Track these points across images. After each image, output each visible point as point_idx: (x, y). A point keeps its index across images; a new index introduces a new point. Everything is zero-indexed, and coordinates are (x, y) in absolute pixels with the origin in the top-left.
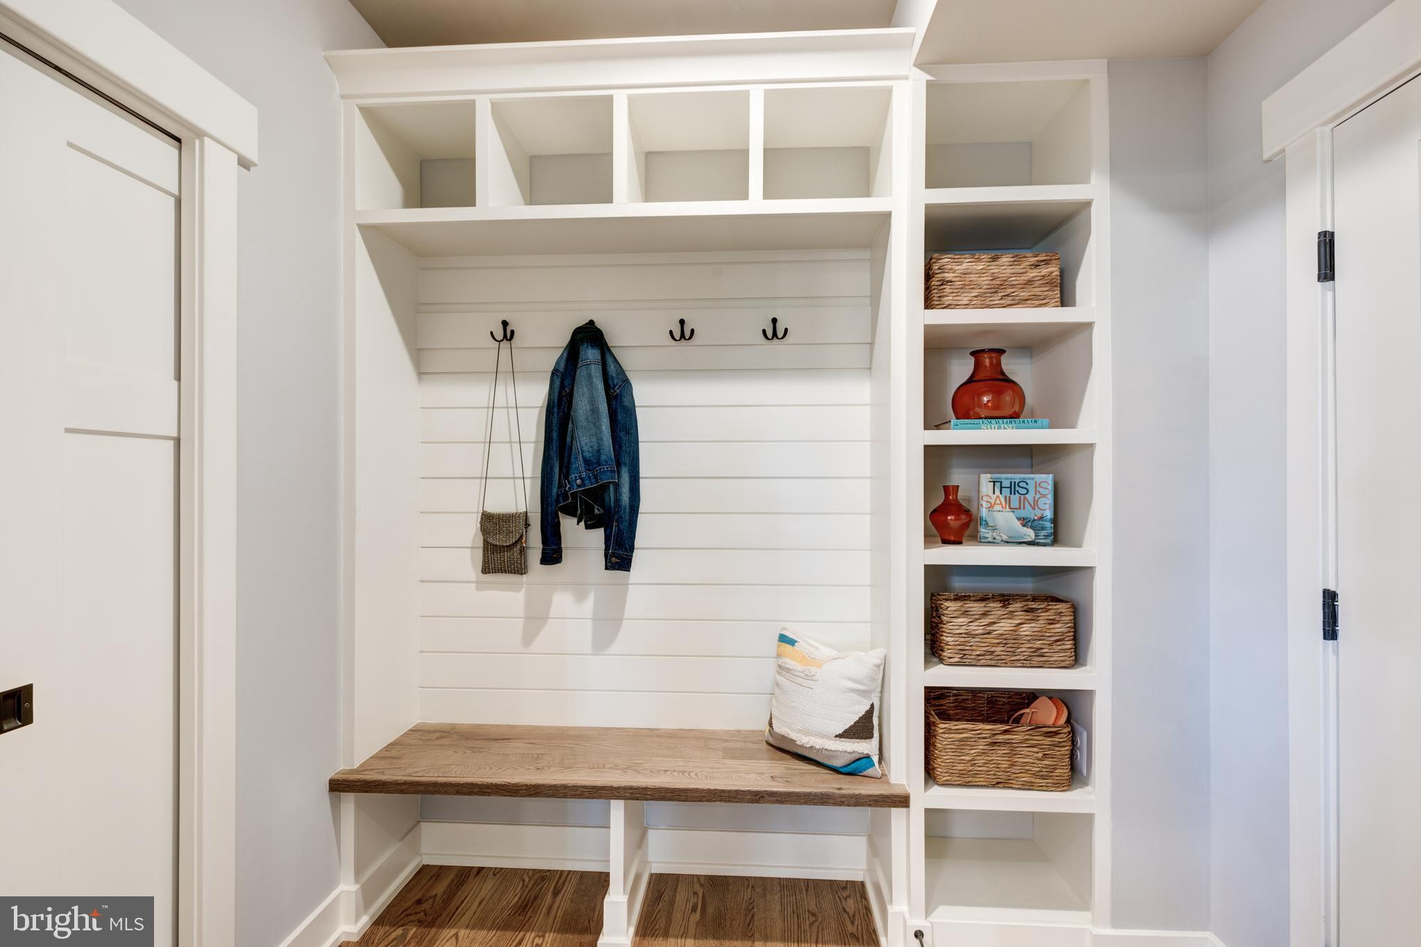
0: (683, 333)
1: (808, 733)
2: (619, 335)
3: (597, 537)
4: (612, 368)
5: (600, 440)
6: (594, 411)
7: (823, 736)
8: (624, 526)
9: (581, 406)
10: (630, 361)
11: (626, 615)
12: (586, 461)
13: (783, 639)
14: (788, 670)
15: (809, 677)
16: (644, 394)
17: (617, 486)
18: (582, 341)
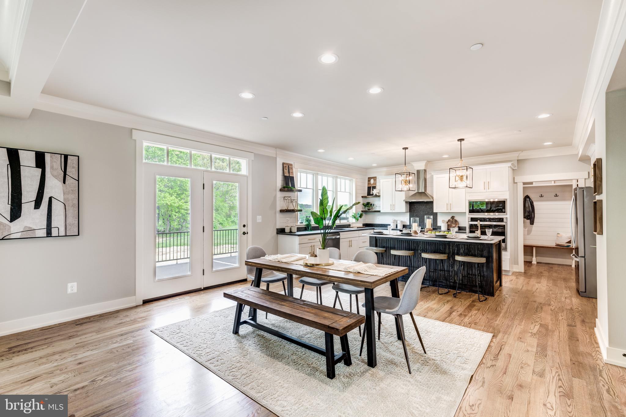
0: (541, 196)
1: (561, 243)
2: (532, 196)
3: (529, 221)
4: (531, 201)
5: (530, 210)
6: (529, 206)
7: (564, 243)
8: (533, 219)
9: (527, 205)
10: (533, 199)
11: (533, 230)
12: (528, 212)
13: (558, 234)
14: (558, 237)
15: (561, 237)
16: (535, 204)
17: (532, 215)
18: (526, 198)
